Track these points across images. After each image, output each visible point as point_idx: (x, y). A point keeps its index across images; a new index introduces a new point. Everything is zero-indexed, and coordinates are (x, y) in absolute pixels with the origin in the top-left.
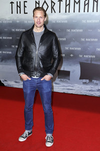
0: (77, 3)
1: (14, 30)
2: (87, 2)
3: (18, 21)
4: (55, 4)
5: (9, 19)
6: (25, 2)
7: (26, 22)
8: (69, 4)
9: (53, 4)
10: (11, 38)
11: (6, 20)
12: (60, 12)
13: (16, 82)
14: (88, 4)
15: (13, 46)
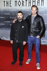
0: (34, 2)
1: (5, 14)
2: (38, 1)
3: (7, 10)
4: (24, 2)
5: (3, 9)
6: (10, 1)
7: (11, 10)
8: (30, 2)
9: (23, 2)
10: (4, 18)
11: (2, 9)
12: (26, 6)
13: (6, 38)
14: (39, 2)
15: (5, 21)
